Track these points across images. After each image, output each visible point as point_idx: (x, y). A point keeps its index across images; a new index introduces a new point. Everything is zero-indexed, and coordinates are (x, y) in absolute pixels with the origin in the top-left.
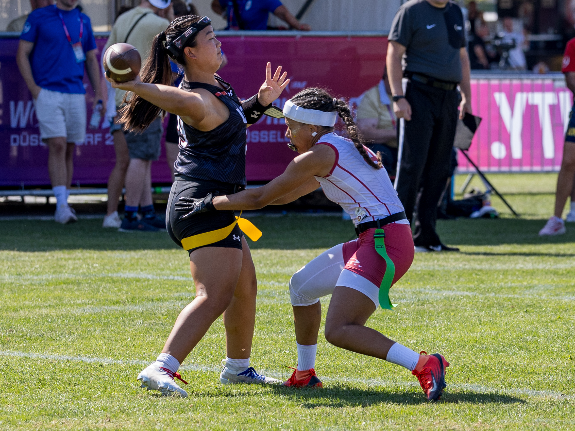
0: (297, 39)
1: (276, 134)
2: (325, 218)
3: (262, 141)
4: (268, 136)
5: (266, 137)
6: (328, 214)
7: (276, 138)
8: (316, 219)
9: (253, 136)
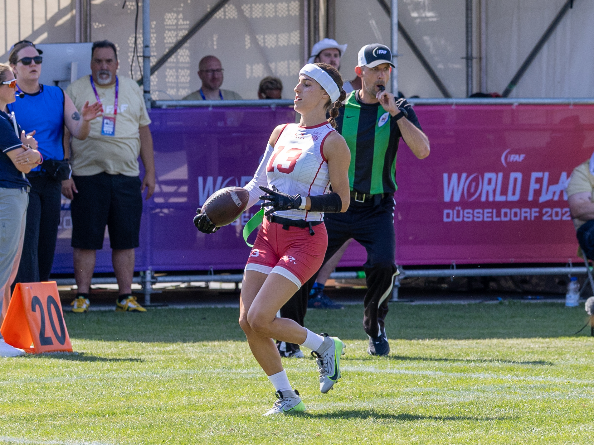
0: (514, 107)
1: (492, 213)
2: (545, 305)
3: (476, 219)
4: (483, 214)
5: (481, 216)
6: (549, 301)
7: (492, 217)
8: (536, 306)
9: (466, 215)
